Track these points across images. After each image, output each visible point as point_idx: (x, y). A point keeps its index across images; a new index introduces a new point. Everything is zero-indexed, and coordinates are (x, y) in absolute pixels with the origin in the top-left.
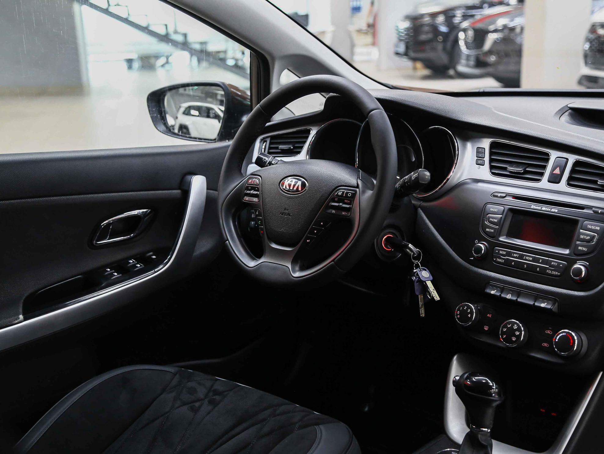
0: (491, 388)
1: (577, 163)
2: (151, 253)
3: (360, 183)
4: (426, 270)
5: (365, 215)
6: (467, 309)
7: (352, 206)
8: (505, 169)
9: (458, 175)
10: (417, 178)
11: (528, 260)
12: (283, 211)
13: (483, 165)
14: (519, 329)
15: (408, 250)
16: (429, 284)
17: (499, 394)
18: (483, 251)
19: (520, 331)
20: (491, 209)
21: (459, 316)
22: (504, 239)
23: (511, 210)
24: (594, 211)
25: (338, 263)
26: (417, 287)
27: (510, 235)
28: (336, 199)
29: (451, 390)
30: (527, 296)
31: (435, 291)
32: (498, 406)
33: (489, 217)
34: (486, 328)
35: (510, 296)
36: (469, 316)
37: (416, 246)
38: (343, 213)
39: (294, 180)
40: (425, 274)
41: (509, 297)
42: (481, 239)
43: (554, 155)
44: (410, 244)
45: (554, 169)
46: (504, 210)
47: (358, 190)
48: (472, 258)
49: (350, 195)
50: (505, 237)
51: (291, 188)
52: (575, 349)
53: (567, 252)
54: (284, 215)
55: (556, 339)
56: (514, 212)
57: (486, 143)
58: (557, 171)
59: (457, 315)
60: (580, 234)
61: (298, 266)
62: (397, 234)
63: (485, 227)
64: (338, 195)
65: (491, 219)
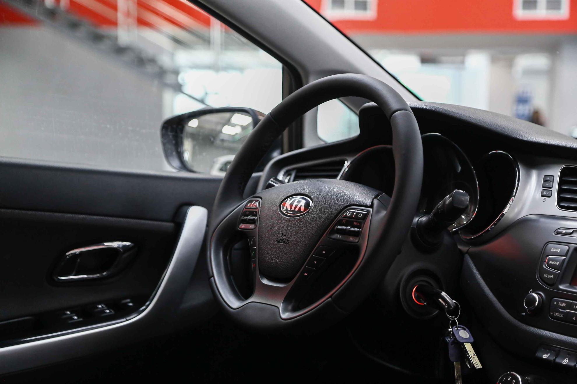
3: (376, 202)
4: (464, 329)
5: (375, 238)
6: (511, 380)
7: (362, 230)
8: (576, 200)
9: (516, 210)
10: (451, 203)
12: (280, 237)
13: (550, 197)
15: (440, 300)
16: (468, 347)
18: (537, 303)
20: (553, 250)
22: (567, 287)
25: (336, 299)
26: (451, 350)
27: (574, 281)
28: (344, 222)
31: (476, 357)
33: (549, 260)
35: (567, 361)
37: (452, 297)
38: (350, 239)
39: (297, 200)
40: (463, 334)
41: (565, 362)
42: (536, 288)
44: (443, 292)
46: (568, 251)
47: (371, 209)
48: (524, 314)
49: (360, 215)
50: (568, 285)
51: (293, 209)
54: (281, 243)
62: (434, 283)
63: (543, 271)
64: (346, 217)
65: (551, 262)
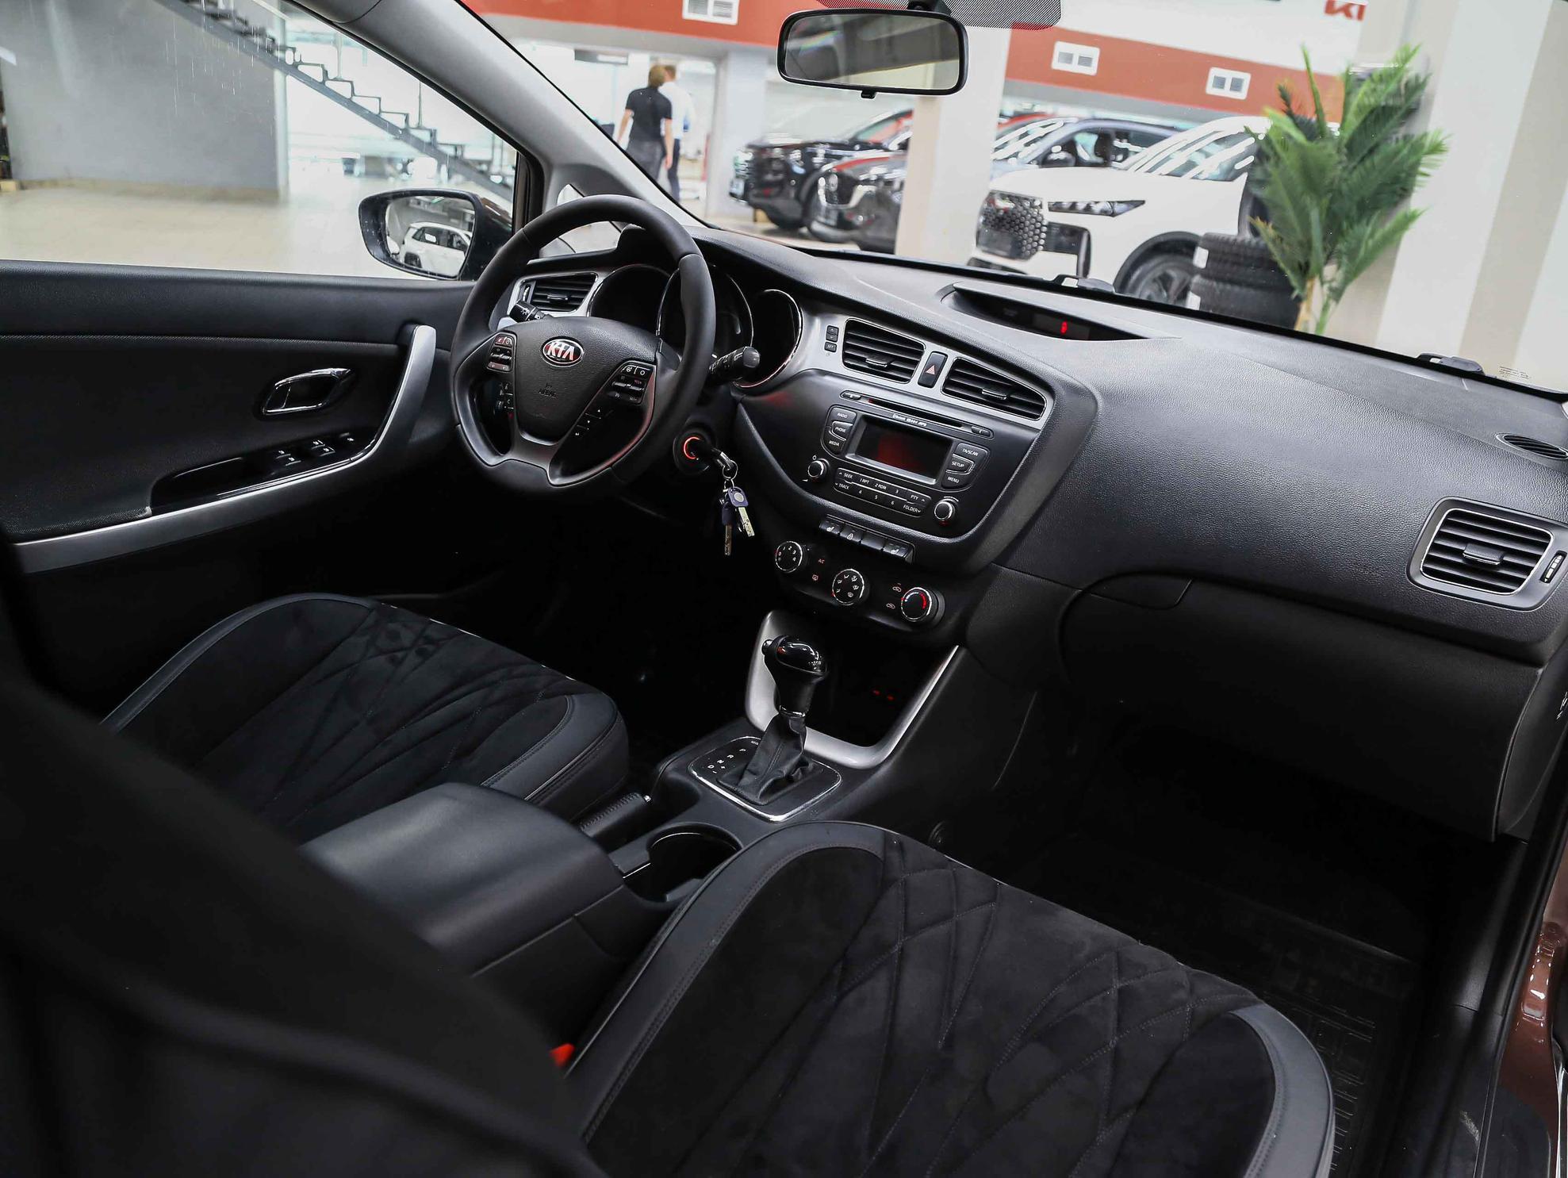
0: (813, 659)
1: (959, 363)
2: (346, 434)
3: (659, 356)
4: (740, 492)
5: (664, 402)
6: (792, 551)
7: (645, 390)
8: (863, 360)
9: (799, 362)
10: (741, 360)
11: (882, 487)
12: (544, 388)
13: (834, 352)
14: (858, 583)
15: (719, 460)
16: (743, 512)
17: (822, 668)
18: (822, 471)
19: (860, 585)
20: (839, 415)
21: (779, 559)
22: (852, 457)
23: (866, 418)
24: (973, 431)
25: (617, 469)
26: (725, 515)
27: (861, 452)
28: (623, 378)
29: (760, 657)
30: (874, 538)
31: (749, 523)
32: (819, 683)
33: (835, 425)
34: (815, 578)
35: (852, 536)
36: (794, 559)
37: (730, 457)
38: (631, 399)
39: (564, 345)
40: (738, 497)
41: (850, 537)
42: (822, 455)
43: (930, 348)
44: (722, 453)
45: (927, 367)
46: (856, 417)
47: (655, 366)
48: (806, 481)
49: (642, 373)
50: (853, 454)
51: (559, 356)
52: (928, 613)
53: (933, 482)
54: (545, 394)
55: (905, 599)
56: (869, 420)
57: (840, 322)
58: (932, 371)
59: (778, 557)
60: (952, 459)
61: (560, 468)
62: (707, 438)
63: (828, 438)
64: (625, 371)
65: (837, 428)
